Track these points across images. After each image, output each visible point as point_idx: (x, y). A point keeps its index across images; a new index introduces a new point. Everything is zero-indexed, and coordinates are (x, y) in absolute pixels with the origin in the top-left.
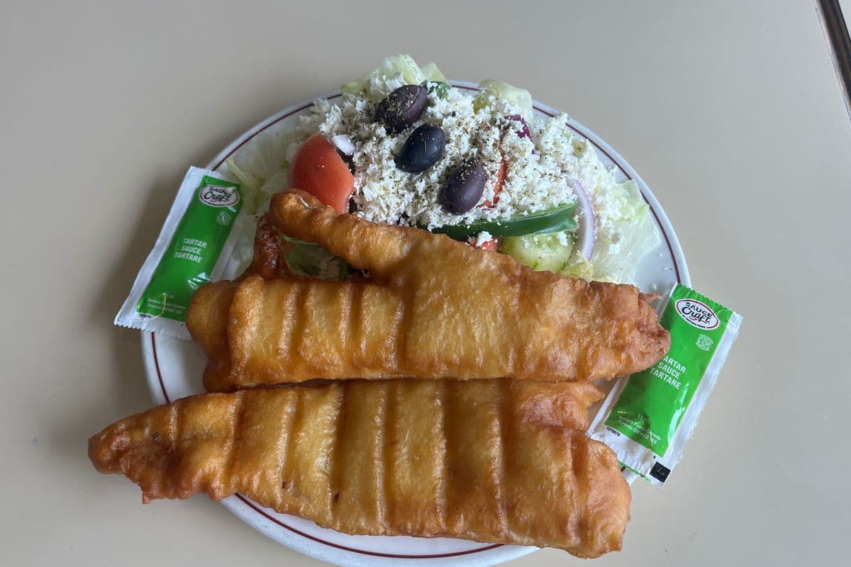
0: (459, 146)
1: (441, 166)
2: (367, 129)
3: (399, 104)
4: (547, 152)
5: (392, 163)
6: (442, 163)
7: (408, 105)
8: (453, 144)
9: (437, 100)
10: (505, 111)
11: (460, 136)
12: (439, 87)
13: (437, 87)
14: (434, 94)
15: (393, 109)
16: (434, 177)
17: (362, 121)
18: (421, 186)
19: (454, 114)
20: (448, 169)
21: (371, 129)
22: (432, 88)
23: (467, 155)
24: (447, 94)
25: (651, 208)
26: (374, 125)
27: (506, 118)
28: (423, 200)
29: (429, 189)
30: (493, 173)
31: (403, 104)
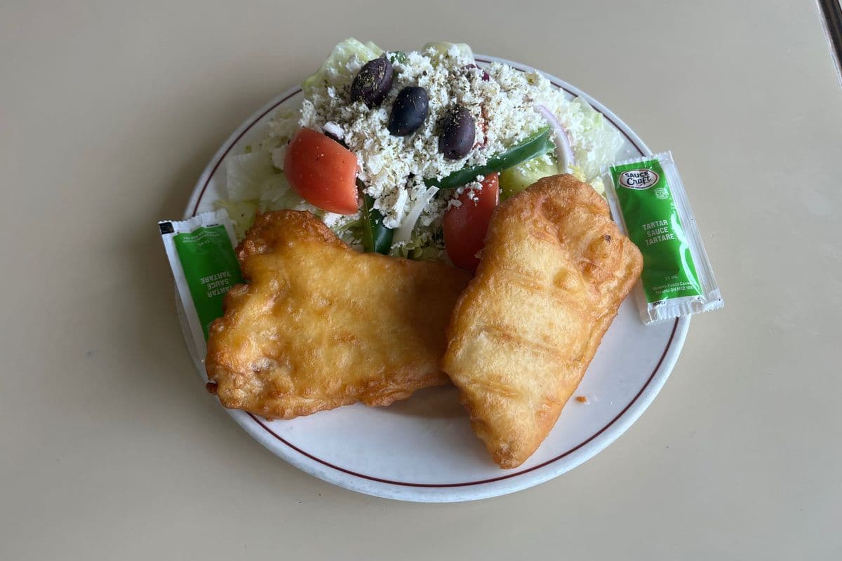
0: (439, 100)
1: (431, 122)
2: (350, 110)
3: (373, 78)
4: (509, 88)
5: (386, 132)
6: (431, 118)
7: (381, 76)
8: (435, 99)
9: (403, 66)
10: (459, 63)
11: (438, 90)
12: (398, 56)
13: (396, 56)
14: (396, 63)
15: (369, 85)
16: (428, 133)
17: (339, 105)
18: (419, 144)
19: (425, 73)
20: (437, 122)
21: (353, 109)
22: (392, 58)
23: (448, 106)
24: (409, 60)
25: (604, 115)
26: (355, 105)
27: (463, 68)
28: (425, 155)
29: (427, 144)
30: (477, 115)
31: (377, 77)
